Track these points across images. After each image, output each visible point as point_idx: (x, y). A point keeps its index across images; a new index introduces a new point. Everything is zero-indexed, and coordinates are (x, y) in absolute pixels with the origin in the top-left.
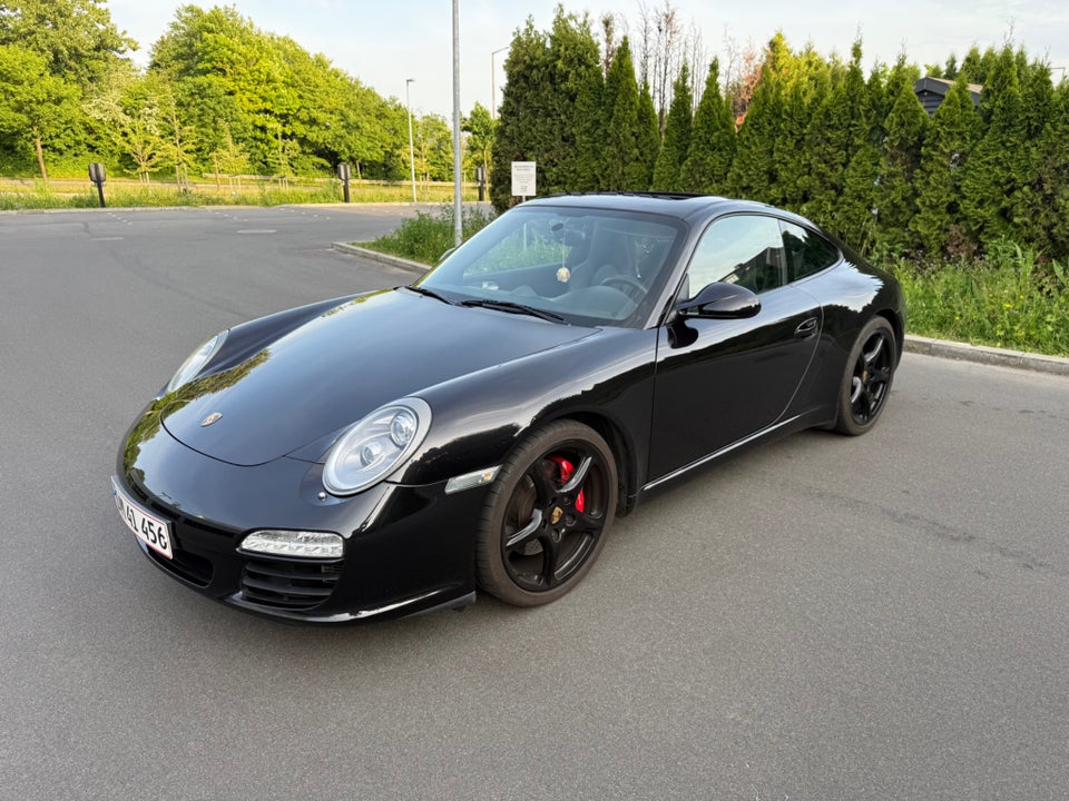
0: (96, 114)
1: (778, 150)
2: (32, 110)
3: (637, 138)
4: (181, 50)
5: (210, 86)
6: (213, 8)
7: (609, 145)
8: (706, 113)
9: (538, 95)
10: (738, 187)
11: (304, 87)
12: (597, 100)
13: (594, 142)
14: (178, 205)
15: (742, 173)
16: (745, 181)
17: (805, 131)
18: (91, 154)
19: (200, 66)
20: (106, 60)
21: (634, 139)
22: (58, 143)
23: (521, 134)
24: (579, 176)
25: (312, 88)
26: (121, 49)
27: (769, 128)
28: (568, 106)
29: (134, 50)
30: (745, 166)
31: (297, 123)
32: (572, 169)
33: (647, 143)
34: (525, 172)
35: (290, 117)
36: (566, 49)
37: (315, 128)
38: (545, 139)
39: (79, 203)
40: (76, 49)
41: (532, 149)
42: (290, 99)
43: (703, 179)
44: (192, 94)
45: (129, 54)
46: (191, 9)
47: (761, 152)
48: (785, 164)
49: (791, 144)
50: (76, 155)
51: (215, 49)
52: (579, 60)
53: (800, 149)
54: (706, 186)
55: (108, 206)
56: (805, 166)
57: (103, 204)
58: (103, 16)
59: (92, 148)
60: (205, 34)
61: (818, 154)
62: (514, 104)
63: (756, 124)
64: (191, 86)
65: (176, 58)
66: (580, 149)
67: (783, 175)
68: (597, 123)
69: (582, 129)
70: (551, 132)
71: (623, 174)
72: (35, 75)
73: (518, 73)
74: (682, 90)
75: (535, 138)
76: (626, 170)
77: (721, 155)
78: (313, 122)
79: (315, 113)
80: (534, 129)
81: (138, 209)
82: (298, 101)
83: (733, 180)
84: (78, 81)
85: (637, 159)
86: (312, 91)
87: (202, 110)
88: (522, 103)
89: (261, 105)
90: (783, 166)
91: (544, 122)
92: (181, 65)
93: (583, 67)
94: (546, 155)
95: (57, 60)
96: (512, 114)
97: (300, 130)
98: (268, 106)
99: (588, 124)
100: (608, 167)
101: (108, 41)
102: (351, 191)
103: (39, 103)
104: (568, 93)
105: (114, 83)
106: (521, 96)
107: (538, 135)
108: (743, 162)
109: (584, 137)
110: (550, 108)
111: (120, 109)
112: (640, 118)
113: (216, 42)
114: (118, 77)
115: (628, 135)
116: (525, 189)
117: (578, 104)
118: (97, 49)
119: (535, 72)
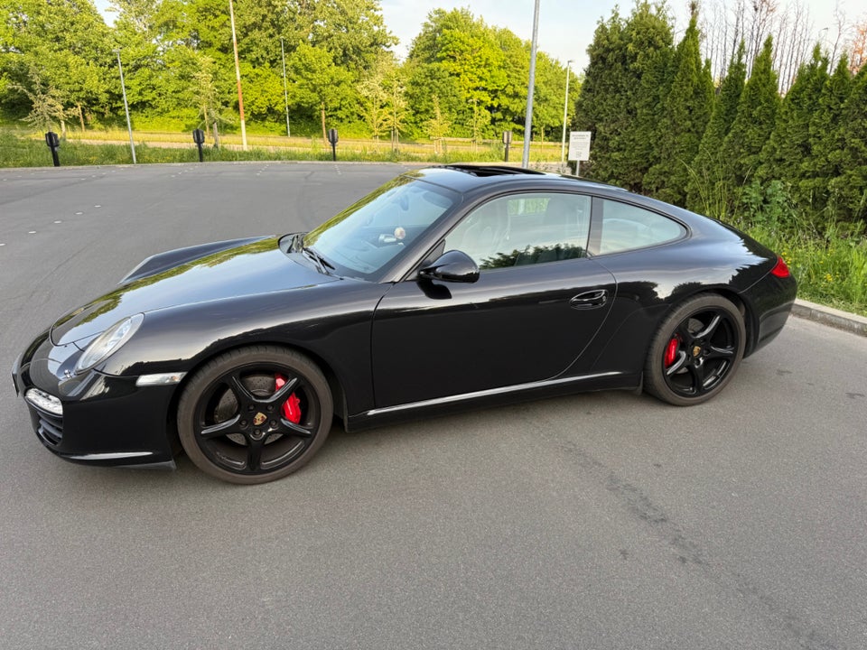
0: (365, 93)
1: (814, 124)
2: (321, 91)
3: (691, 111)
4: (428, 43)
5: (439, 70)
6: (453, 10)
7: (665, 117)
8: (752, 89)
9: (611, 74)
10: (772, 159)
11: (513, 68)
12: (660, 78)
13: (653, 115)
14: (383, 161)
15: (776, 146)
16: (778, 154)
17: (842, 106)
18: (358, 122)
19: (439, 55)
20: (376, 53)
21: (687, 112)
22: (339, 114)
23: (594, 108)
24: (637, 145)
25: (518, 69)
26: (388, 44)
27: (809, 102)
28: (635, 83)
29: (396, 44)
30: (781, 139)
31: (503, 97)
32: (632, 137)
33: (701, 116)
34: (582, 141)
35: (499, 93)
36: (638, 33)
37: (517, 100)
38: (613, 113)
39: (322, 158)
40: (358, 48)
41: (601, 120)
42: (501, 79)
43: (742, 150)
44: (427, 76)
45: (393, 48)
46: (439, 12)
47: (798, 126)
48: (820, 138)
49: (827, 118)
50: (350, 122)
51: (450, 42)
52: (650, 42)
53: (836, 124)
54: (744, 157)
55: (338, 160)
56: (838, 140)
57: (334, 158)
58: (378, 21)
59: (360, 117)
60: (445, 31)
61: (853, 129)
62: (592, 83)
63: (797, 98)
64: (425, 70)
65: (424, 50)
66: (640, 121)
67: (816, 149)
68: (656, 98)
69: (643, 103)
70: (618, 106)
71: (674, 143)
72: (325, 66)
73: (598, 55)
74: (737, 68)
75: (605, 110)
76: (677, 139)
77: (761, 128)
78: (516, 95)
79: (518, 89)
80: (605, 103)
81: (357, 163)
82: (507, 79)
83: (768, 152)
84: (357, 68)
85: (689, 131)
86: (518, 71)
87: (430, 88)
88: (598, 82)
89: (478, 84)
90: (817, 140)
91: (613, 97)
92: (427, 55)
93: (652, 49)
94: (612, 126)
95: (345, 55)
96: (589, 90)
97: (505, 101)
98: (483, 84)
99: (649, 99)
100: (662, 136)
101: (379, 40)
102: (510, 152)
103: (324, 85)
104: (635, 72)
105: (379, 70)
106: (598, 75)
107: (607, 108)
108: (779, 136)
109: (644, 111)
110: (619, 85)
111: (381, 88)
112: (696, 93)
113: (452, 36)
114: (383, 66)
115: (681, 109)
116: (579, 154)
117: (643, 82)
118: (372, 45)
119: (611, 54)
